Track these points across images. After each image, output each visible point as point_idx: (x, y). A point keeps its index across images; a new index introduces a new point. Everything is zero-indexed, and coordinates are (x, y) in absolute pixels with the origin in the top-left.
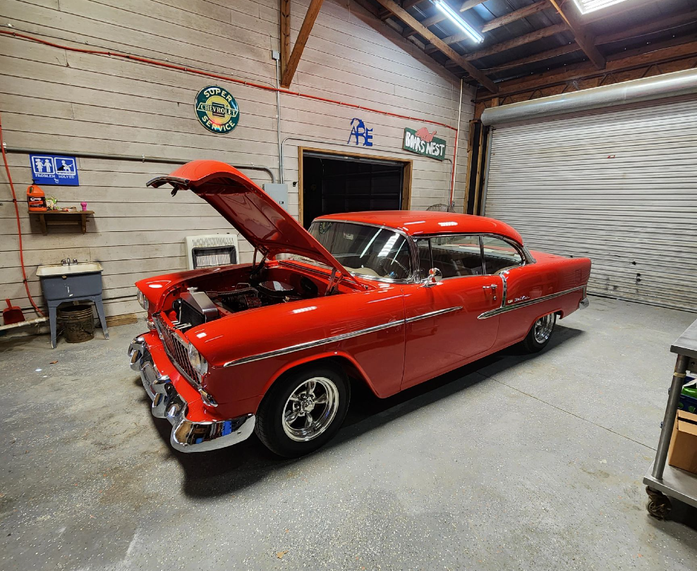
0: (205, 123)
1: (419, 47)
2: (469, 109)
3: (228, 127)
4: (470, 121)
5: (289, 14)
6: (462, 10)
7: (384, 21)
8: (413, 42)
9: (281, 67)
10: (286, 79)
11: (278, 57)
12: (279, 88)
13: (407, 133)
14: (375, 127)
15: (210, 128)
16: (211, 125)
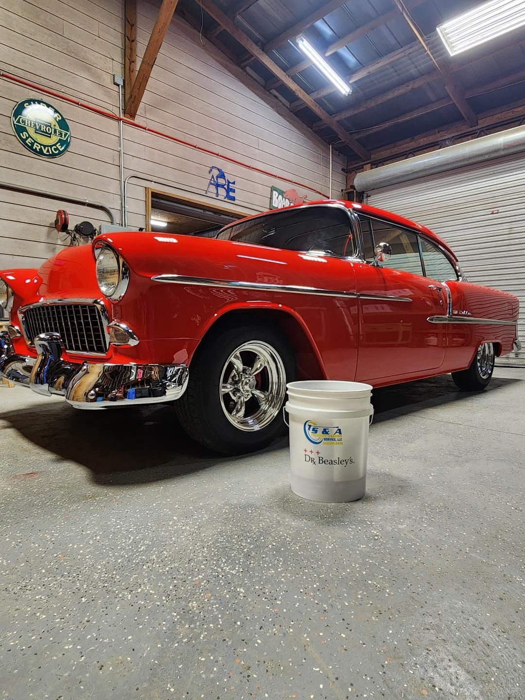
0: (24, 141)
1: (284, 105)
2: (340, 178)
3: (55, 150)
4: (342, 190)
5: (135, 38)
6: (328, 54)
7: (243, 68)
8: (276, 97)
9: (124, 95)
10: (130, 108)
11: (121, 83)
12: (122, 116)
13: (274, 192)
14: (237, 180)
15: (30, 148)
16: (33, 144)
